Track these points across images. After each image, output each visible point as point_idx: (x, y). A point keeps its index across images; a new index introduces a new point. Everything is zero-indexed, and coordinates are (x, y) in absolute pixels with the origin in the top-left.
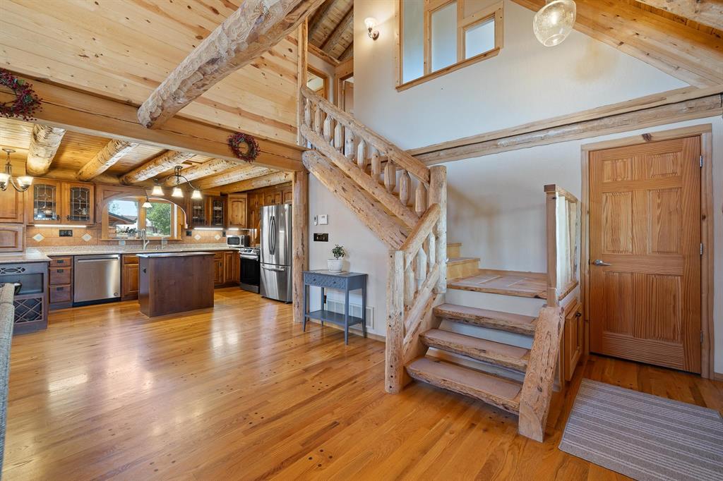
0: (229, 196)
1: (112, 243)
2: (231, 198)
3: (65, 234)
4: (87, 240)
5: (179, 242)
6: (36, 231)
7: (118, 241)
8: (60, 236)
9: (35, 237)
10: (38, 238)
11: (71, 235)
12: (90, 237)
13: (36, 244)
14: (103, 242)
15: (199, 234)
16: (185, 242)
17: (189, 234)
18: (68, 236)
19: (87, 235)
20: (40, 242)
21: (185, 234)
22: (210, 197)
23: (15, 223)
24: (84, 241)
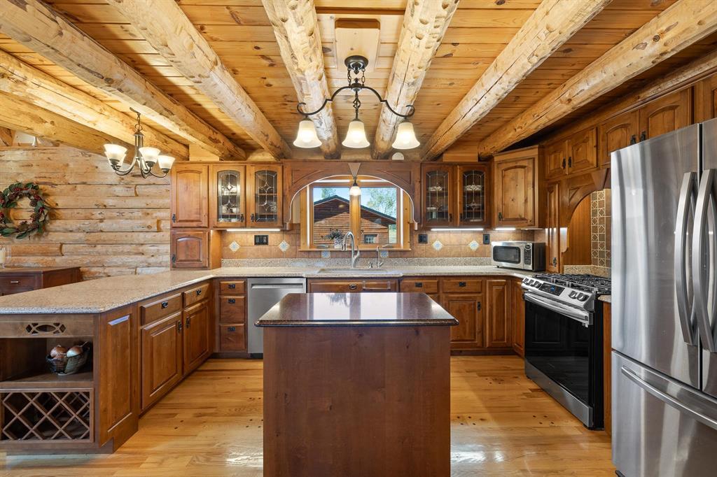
0: (496, 159)
1: (312, 254)
2: (500, 163)
3: (261, 240)
4: (283, 250)
5: (408, 254)
6: (230, 238)
7: (320, 251)
8: (256, 244)
9: (231, 246)
10: (234, 247)
11: (267, 243)
12: (287, 246)
13: (232, 256)
14: (303, 253)
15: (440, 240)
16: (416, 254)
17: (423, 239)
18: (263, 244)
19: (284, 243)
20: (236, 252)
21: (416, 239)
22: (458, 167)
23: (200, 227)
24: (280, 251)
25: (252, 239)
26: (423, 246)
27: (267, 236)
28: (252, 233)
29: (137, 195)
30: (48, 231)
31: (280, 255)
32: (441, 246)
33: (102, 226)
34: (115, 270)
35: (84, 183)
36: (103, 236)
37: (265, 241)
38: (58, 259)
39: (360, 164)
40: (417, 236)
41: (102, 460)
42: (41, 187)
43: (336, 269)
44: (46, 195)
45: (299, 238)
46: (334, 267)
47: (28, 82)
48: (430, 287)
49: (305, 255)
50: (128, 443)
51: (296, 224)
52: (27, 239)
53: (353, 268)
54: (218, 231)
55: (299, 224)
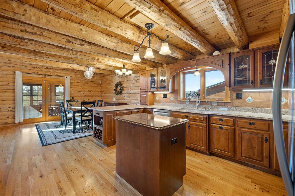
1: (182, 102)
4: (172, 100)
5: (228, 104)
6: (156, 95)
7: (185, 101)
8: (163, 97)
9: (156, 98)
10: (157, 98)
11: (167, 97)
12: (173, 99)
13: (157, 101)
14: (178, 101)
15: (251, 97)
16: (234, 105)
17: (239, 96)
18: (165, 97)
19: (172, 97)
20: (158, 100)
21: (234, 95)
22: (259, 50)
23: (146, 92)
24: (171, 101)
25: (162, 96)
26: (239, 100)
27: (167, 95)
28: (162, 93)
29: (137, 83)
30: (122, 93)
31: (171, 102)
32: (252, 100)
33: (131, 92)
34: (133, 104)
35: (128, 80)
36: (131, 95)
37: (166, 96)
38: (124, 101)
39: (196, 61)
40: (235, 94)
41: (105, 148)
42: (121, 82)
43: (189, 109)
44: (122, 84)
45: (177, 95)
46: (190, 108)
47: (99, 59)
48: (228, 122)
49: (179, 102)
50: (111, 147)
51: (176, 90)
52: (119, 95)
53: (196, 109)
54: (152, 93)
55: (177, 90)
